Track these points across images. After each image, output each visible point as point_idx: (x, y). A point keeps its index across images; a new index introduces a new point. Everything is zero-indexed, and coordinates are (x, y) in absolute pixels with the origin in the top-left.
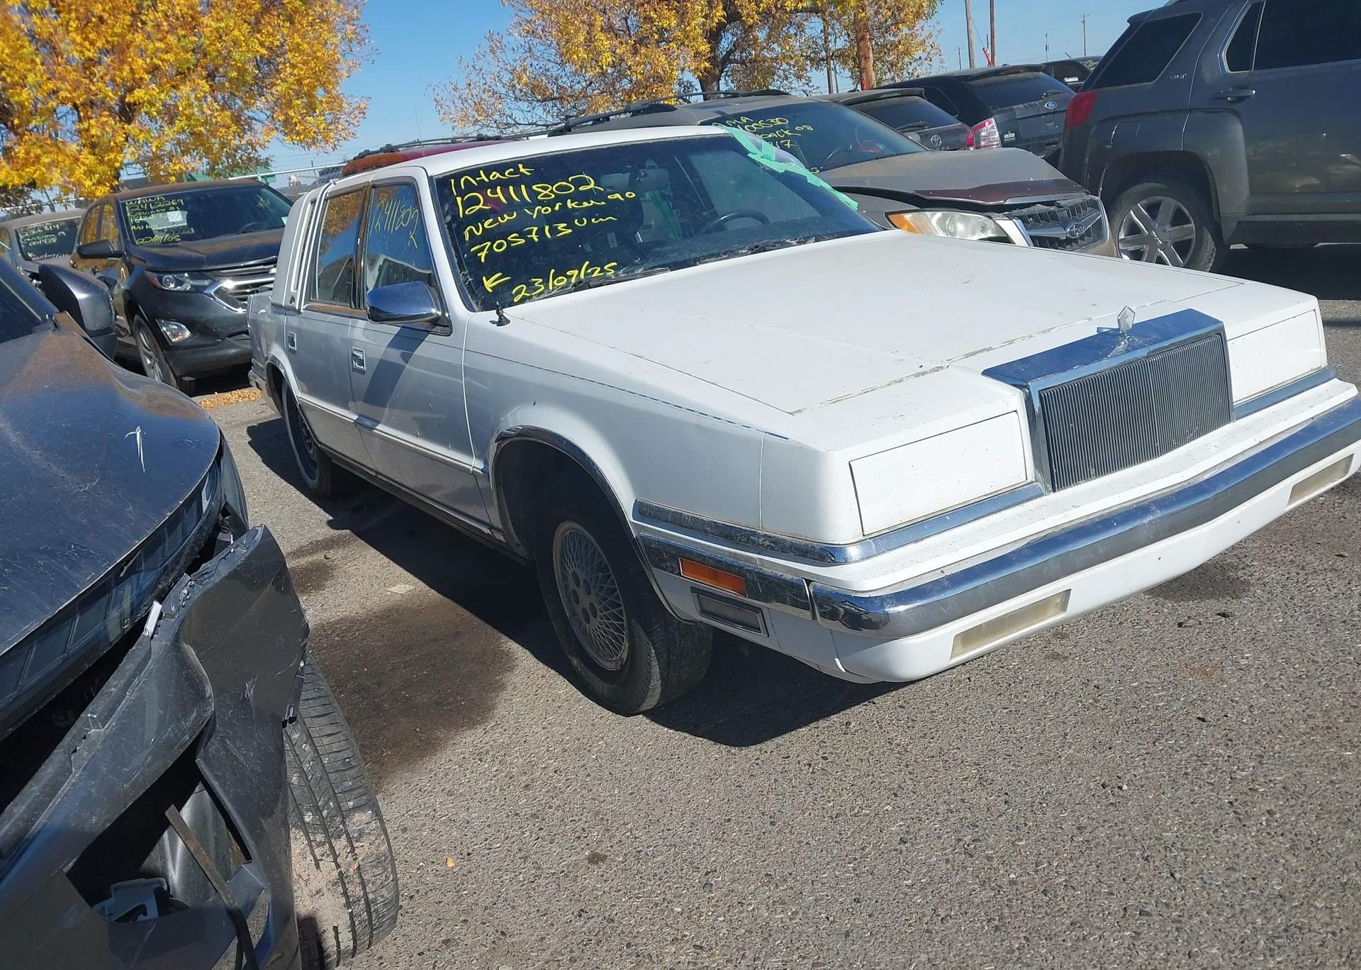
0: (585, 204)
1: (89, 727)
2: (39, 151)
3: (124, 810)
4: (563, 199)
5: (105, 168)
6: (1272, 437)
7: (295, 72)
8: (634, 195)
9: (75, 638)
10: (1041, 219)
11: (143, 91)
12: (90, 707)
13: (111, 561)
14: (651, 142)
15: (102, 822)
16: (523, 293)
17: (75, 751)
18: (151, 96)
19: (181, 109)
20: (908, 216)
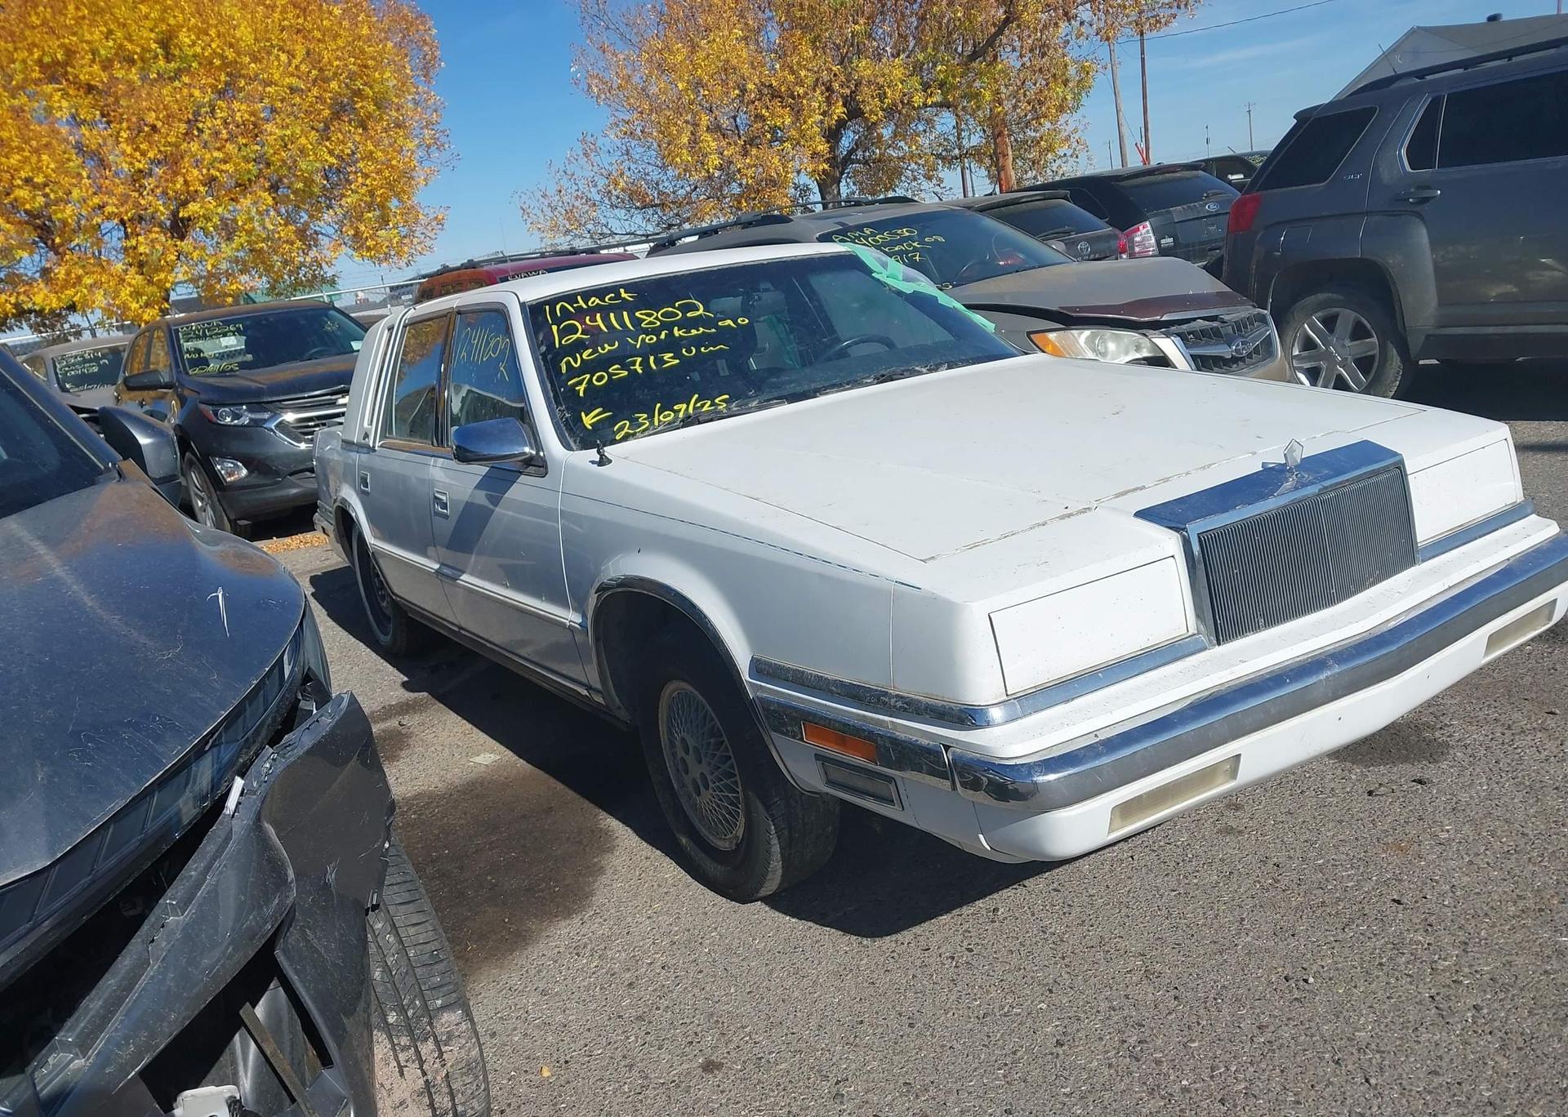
0: (694, 332)
1: (167, 914)
2: (80, 272)
3: (203, 1006)
4: (668, 327)
5: (154, 289)
6: (1462, 581)
7: (368, 182)
8: (747, 321)
9: (152, 820)
10: (1203, 336)
11: (199, 205)
12: (169, 893)
13: (197, 732)
14: (765, 262)
15: (180, 1019)
16: (626, 430)
17: (153, 941)
18: (207, 210)
19: (240, 223)
20: (1052, 336)
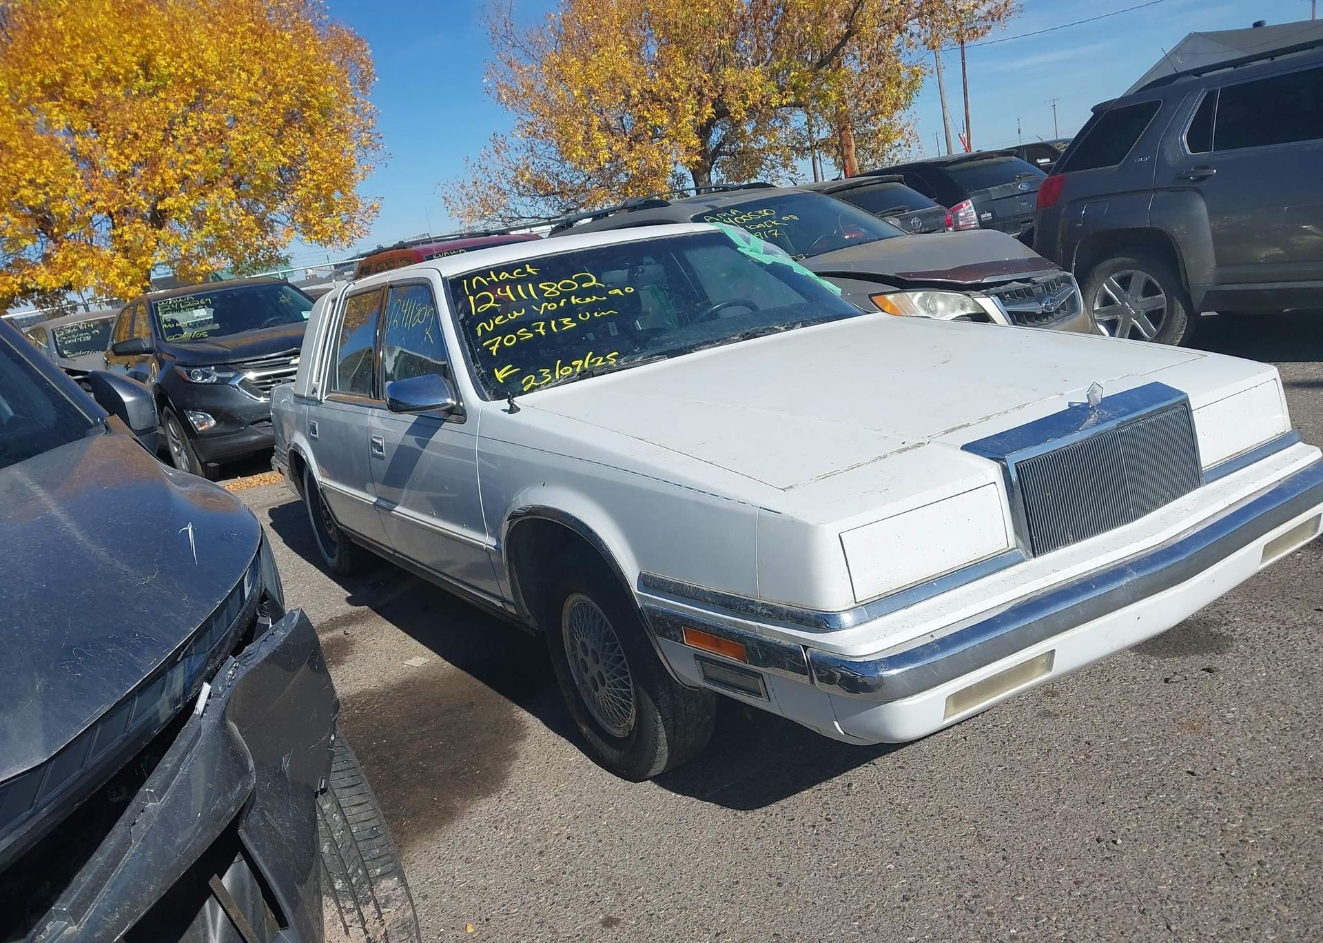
0: (588, 300)
1: (147, 801)
2: (76, 256)
3: (176, 879)
4: (567, 296)
5: (137, 270)
6: (1241, 500)
7: (315, 178)
8: (633, 290)
9: (133, 722)
10: (1017, 295)
11: (174, 199)
12: (148, 783)
13: (170, 646)
14: (647, 240)
15: (158, 889)
16: (532, 383)
17: (134, 824)
18: (181, 203)
19: (208, 214)
20: (890, 297)
